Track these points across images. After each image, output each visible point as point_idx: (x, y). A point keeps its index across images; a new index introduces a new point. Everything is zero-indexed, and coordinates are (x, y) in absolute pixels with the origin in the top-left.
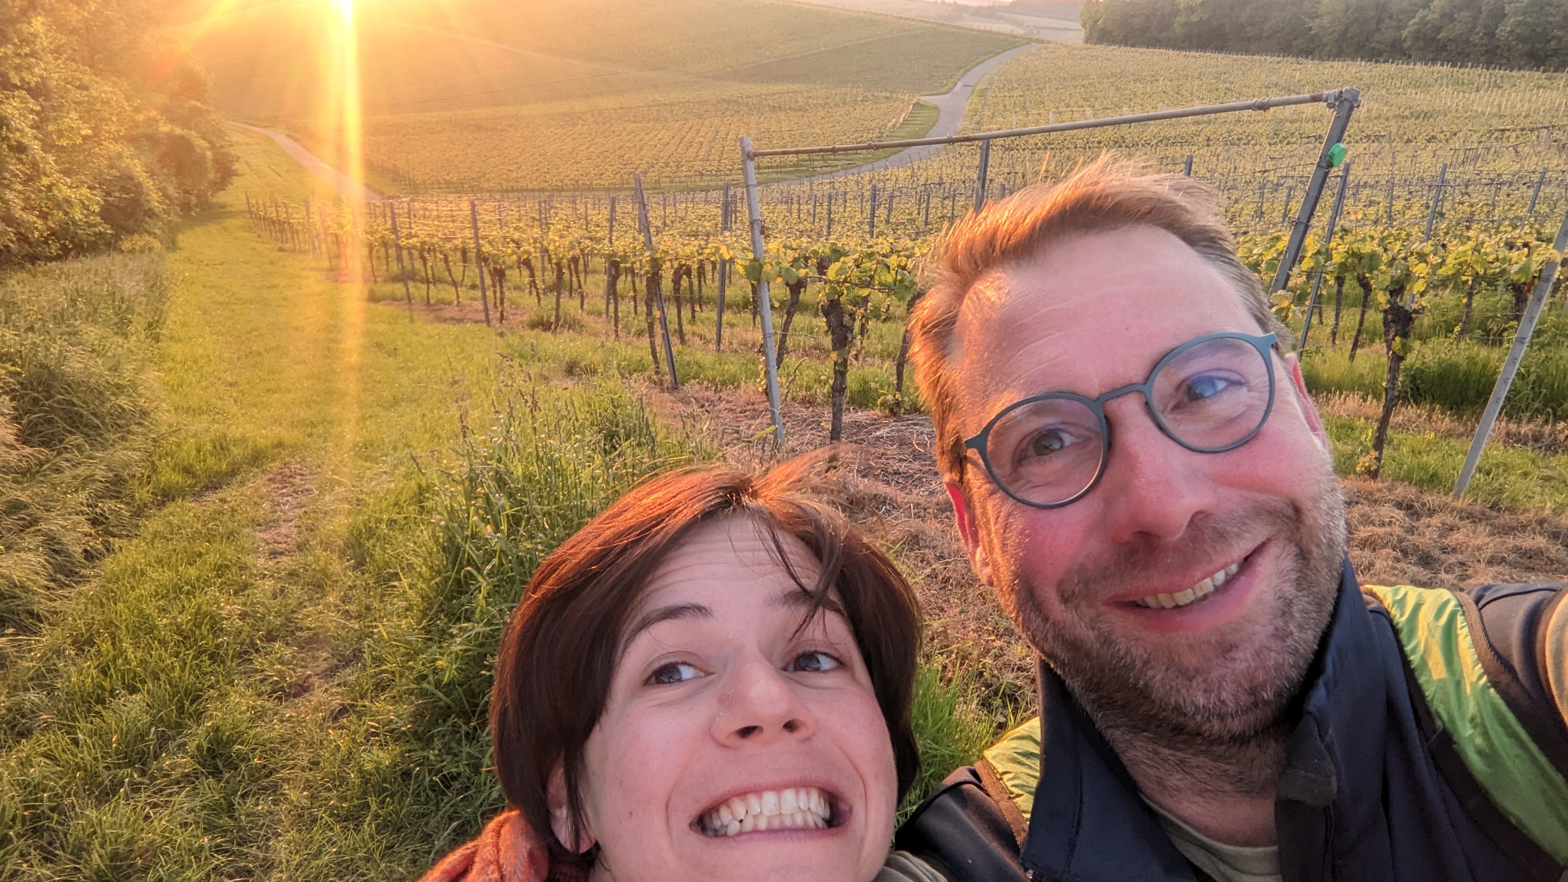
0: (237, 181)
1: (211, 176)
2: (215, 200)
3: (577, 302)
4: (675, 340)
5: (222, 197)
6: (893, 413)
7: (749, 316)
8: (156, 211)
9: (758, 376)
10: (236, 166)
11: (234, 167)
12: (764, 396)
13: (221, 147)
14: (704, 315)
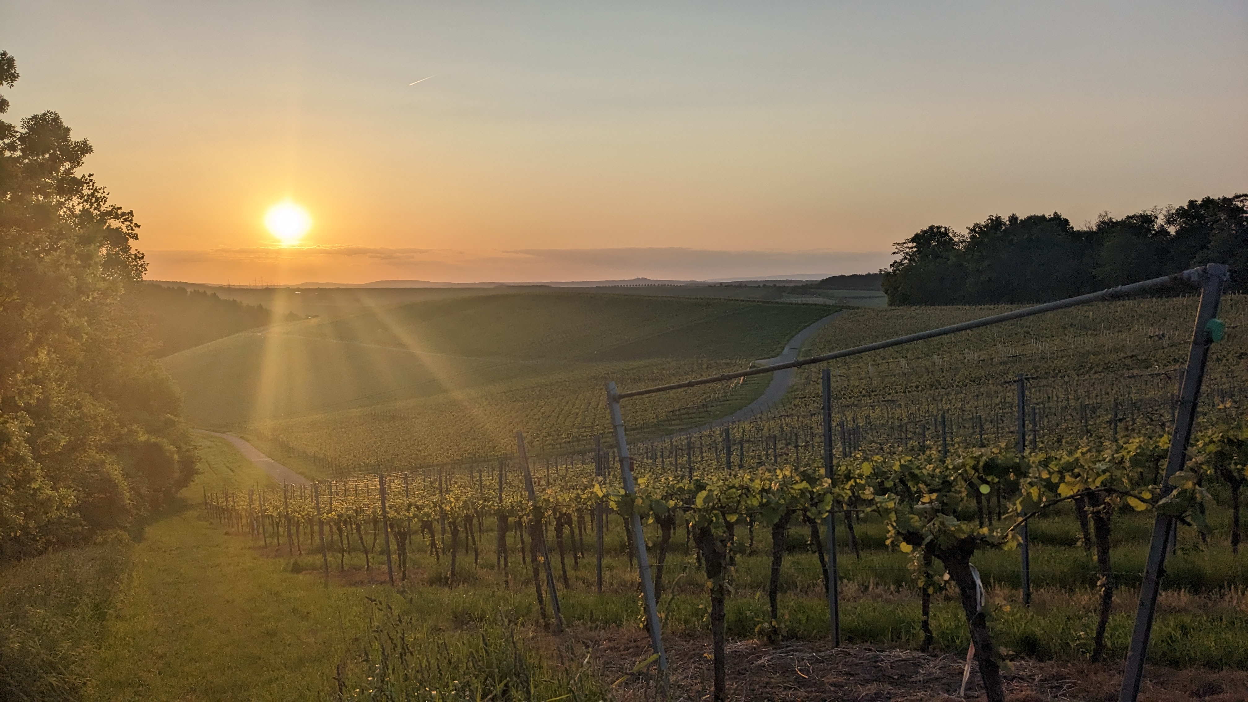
0: (197, 479)
1: (177, 475)
2: (179, 495)
3: (471, 558)
4: (560, 586)
5: (184, 493)
6: (772, 641)
7: (626, 559)
8: (128, 507)
9: (638, 613)
10: (199, 466)
11: (197, 467)
12: (645, 632)
13: (188, 451)
14: (585, 561)
